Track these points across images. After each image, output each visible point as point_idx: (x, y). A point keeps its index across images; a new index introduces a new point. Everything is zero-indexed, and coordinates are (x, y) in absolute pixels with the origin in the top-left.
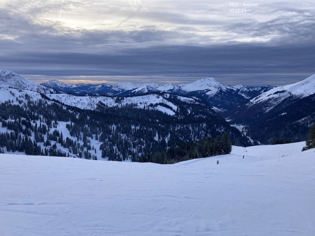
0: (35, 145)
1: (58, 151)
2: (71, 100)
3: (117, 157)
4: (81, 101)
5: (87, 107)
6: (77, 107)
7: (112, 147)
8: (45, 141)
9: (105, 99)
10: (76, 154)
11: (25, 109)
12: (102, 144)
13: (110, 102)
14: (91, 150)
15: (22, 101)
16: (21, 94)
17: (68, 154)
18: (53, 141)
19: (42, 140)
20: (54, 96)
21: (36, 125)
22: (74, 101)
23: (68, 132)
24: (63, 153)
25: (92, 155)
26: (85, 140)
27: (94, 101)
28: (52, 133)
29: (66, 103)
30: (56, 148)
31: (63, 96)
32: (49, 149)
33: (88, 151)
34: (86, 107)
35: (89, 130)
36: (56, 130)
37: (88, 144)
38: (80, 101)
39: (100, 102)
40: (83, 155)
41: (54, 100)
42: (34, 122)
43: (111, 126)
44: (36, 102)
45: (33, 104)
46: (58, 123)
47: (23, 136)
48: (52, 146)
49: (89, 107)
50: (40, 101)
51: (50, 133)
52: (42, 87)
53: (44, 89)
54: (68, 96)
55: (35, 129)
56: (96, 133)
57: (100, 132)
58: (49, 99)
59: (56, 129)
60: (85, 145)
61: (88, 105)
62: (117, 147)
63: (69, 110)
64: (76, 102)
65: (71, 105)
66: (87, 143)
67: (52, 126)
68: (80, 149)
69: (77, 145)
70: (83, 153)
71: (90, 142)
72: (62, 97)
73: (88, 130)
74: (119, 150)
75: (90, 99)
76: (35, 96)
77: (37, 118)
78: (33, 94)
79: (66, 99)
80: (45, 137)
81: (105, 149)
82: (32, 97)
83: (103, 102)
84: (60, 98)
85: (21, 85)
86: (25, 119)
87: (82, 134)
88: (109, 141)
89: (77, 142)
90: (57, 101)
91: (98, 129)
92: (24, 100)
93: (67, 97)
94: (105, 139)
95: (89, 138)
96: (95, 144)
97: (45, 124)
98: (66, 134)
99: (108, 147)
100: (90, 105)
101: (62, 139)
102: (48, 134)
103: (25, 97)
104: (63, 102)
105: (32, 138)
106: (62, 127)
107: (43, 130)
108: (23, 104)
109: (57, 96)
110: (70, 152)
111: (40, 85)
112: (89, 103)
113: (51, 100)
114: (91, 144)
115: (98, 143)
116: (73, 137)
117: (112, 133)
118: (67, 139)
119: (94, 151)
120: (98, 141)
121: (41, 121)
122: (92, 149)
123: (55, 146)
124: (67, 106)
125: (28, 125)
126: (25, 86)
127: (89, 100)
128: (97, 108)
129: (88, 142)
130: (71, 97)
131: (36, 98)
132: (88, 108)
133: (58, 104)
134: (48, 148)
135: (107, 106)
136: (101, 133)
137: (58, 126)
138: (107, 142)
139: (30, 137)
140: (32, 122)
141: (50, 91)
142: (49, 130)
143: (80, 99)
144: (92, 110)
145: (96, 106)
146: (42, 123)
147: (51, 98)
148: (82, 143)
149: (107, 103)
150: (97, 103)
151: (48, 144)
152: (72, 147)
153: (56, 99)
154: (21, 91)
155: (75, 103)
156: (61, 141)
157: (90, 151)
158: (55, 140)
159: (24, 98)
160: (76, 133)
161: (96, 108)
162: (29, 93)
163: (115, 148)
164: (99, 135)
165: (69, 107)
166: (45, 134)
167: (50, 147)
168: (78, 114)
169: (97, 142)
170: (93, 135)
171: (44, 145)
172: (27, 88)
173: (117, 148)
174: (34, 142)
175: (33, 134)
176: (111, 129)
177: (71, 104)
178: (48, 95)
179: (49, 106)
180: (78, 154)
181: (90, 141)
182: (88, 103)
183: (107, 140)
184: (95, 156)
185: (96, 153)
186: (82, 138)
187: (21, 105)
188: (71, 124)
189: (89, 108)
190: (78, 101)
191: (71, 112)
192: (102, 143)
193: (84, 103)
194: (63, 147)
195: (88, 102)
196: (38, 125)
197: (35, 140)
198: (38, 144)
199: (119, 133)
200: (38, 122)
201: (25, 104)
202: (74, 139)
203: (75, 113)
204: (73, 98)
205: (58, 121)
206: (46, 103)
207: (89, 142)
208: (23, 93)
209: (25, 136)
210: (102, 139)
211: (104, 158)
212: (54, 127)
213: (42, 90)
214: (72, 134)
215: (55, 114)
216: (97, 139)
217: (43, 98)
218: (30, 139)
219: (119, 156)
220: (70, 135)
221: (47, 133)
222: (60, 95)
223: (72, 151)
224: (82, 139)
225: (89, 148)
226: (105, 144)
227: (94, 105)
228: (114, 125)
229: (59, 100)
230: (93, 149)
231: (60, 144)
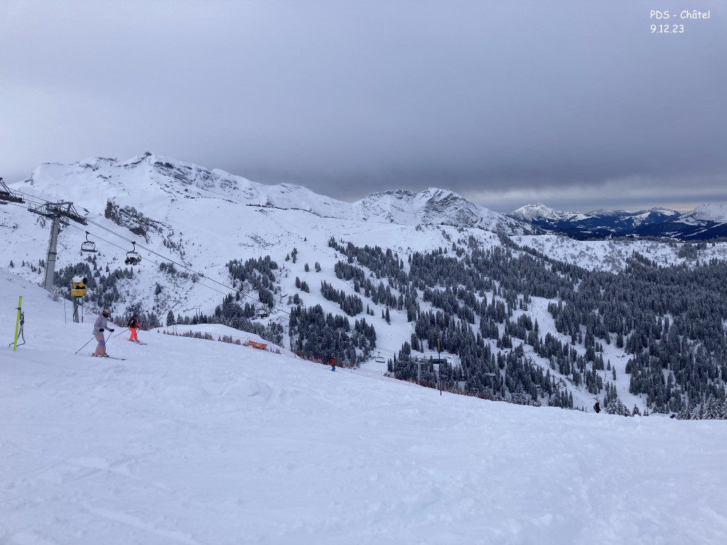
0: (480, 343)
1: (526, 365)
2: (565, 248)
3: (672, 399)
4: (589, 253)
5: (602, 266)
6: (578, 265)
7: (660, 372)
8: (501, 336)
9: (652, 247)
10: (566, 374)
11: (466, 267)
12: (632, 359)
13: (664, 255)
14: (603, 369)
15: (463, 251)
16: (460, 236)
17: (548, 371)
18: (517, 339)
19: (494, 334)
20: (527, 241)
21: (485, 301)
22: (571, 251)
23: (552, 322)
24: (536, 368)
25: (604, 383)
26: (589, 343)
27: (620, 252)
28: (516, 322)
29: (554, 255)
30: (522, 355)
31: (547, 240)
32: (506, 354)
33: (594, 372)
34: (600, 265)
35: (602, 321)
36: (524, 316)
37: (597, 354)
38: (586, 252)
39: (636, 255)
40: (582, 378)
41: (526, 249)
42: (481, 295)
43: (661, 315)
44: (488, 252)
45: (483, 257)
46: (530, 301)
47: (458, 323)
48: (513, 350)
49: (608, 265)
50: (497, 249)
51: (511, 320)
52: (508, 221)
53: (511, 226)
54: (559, 240)
55: (480, 310)
56: (620, 331)
57: (630, 328)
58: (516, 248)
59: (526, 313)
60: (590, 356)
61: (604, 262)
62: (673, 372)
63: (559, 273)
64: (576, 253)
65: (563, 261)
66: (593, 353)
67: (518, 306)
68: (575, 364)
69: (569, 354)
70: (582, 374)
71: (601, 351)
72: (545, 242)
73: (599, 322)
74: (679, 380)
75: (610, 246)
76: (489, 240)
77: (488, 287)
78: (484, 237)
79: (553, 247)
80: (501, 329)
81: (640, 372)
82: (481, 243)
83: (646, 255)
84: (540, 245)
85: (468, 218)
86: (464, 287)
87: (583, 329)
88: (651, 355)
89: (571, 347)
90: (534, 252)
91: (624, 321)
92: (465, 248)
93: (557, 242)
94: (641, 348)
95: (602, 342)
96: (615, 357)
97: (503, 300)
98: (546, 326)
99: (646, 369)
100: (609, 262)
101: (537, 338)
102: (508, 322)
103: (468, 243)
104: (546, 252)
105: (476, 328)
106: (539, 311)
107: (497, 314)
108: (463, 256)
109: (533, 239)
110: (553, 368)
111: (503, 217)
112: (609, 255)
113: (520, 249)
114: (603, 356)
115: (623, 356)
116: (561, 334)
117: (662, 333)
118: (549, 338)
119: (610, 374)
120: (624, 351)
121: (495, 294)
122: (605, 367)
123: (519, 351)
124: (552, 261)
125: (470, 301)
126: (475, 220)
127: (609, 250)
128: (628, 270)
129: (598, 351)
130: (565, 243)
131: (490, 242)
132: (603, 270)
133: (534, 258)
134: (505, 352)
135: (655, 265)
136: (633, 332)
137: (529, 306)
138: (646, 355)
139: (471, 325)
140: (477, 295)
141: (523, 228)
142: (510, 314)
143: (585, 247)
144: (615, 273)
145: (624, 265)
146: (497, 298)
147: (521, 245)
148: (581, 351)
149: (656, 258)
150: (628, 256)
151: (505, 343)
152: (559, 357)
153: (531, 247)
154: (462, 230)
155: (573, 257)
156: (533, 341)
157: (600, 373)
158: (522, 336)
159: (466, 244)
160: (569, 327)
161: (624, 268)
162: (476, 232)
163: (666, 373)
164: (626, 335)
165: (558, 266)
166: (501, 322)
167: (509, 350)
168: (577, 282)
169: (621, 352)
170: (610, 334)
171: (498, 346)
172: (478, 224)
173: (675, 374)
174: (478, 337)
175: (477, 319)
176: (660, 323)
177: (565, 258)
178: (514, 239)
179: (514, 262)
180: (571, 376)
181: (601, 347)
182: (606, 256)
183: (646, 350)
184: (612, 387)
185: (615, 379)
186: (584, 338)
187: (459, 259)
188: (560, 303)
189: (607, 268)
190: (582, 252)
191: (562, 276)
192: (631, 357)
193: (596, 257)
194: (538, 354)
195: (607, 253)
196: (489, 302)
197: (480, 333)
198: (486, 342)
199: (681, 337)
200: (489, 296)
201: (467, 256)
202: (564, 340)
203: (571, 279)
204: (570, 245)
205: (532, 295)
206: (509, 255)
207: (600, 349)
208: (466, 233)
209: (462, 322)
210: (632, 348)
211: (636, 394)
212: (521, 307)
213: (506, 228)
214: (560, 328)
215: (525, 279)
216: (620, 345)
217: (503, 244)
218: (470, 329)
219: (676, 395)
220: (555, 329)
221: (505, 321)
222: (541, 238)
223: (557, 365)
224: (583, 342)
225: (599, 365)
226: (643, 360)
227: (621, 261)
228: (668, 316)
229: (537, 249)
230: (609, 368)
231: (531, 348)
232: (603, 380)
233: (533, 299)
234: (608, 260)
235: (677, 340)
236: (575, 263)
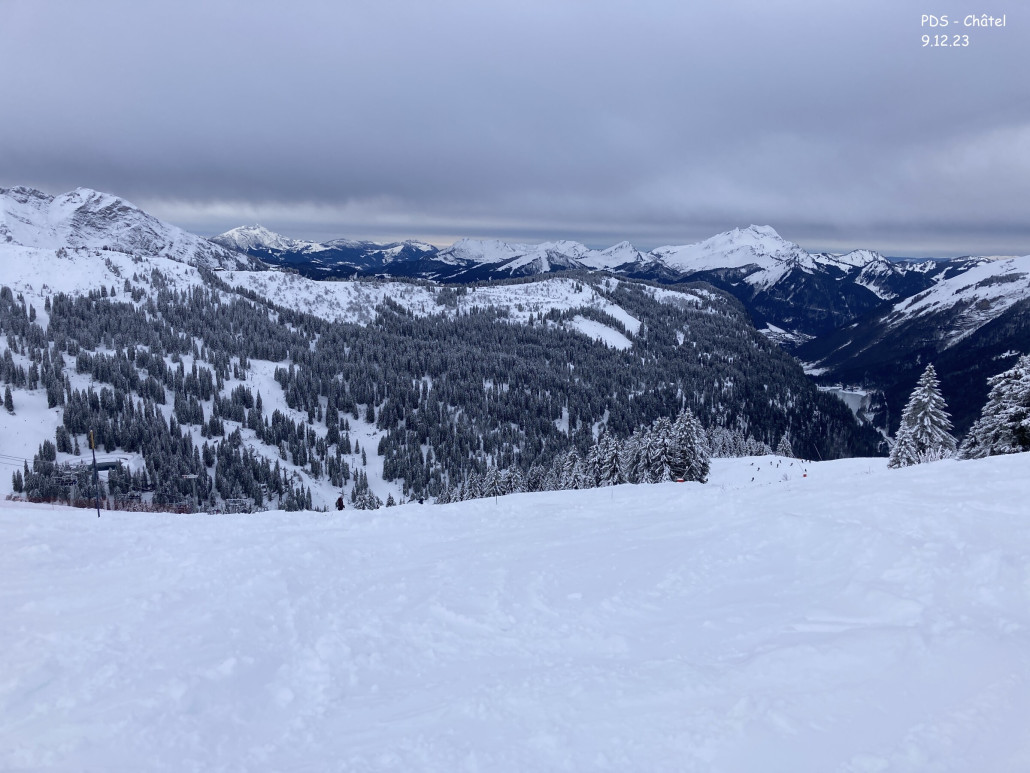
0: (176, 432)
1: (245, 457)
2: (296, 290)
3: (432, 481)
4: (328, 297)
5: (346, 316)
6: (315, 314)
7: (418, 449)
8: (207, 420)
9: (406, 291)
10: (302, 465)
11: (148, 317)
12: (386, 436)
13: (420, 301)
14: (350, 453)
15: (142, 292)
16: (139, 269)
17: (277, 463)
18: (231, 422)
19: (196, 417)
20: (242, 279)
21: (181, 369)
22: (305, 294)
23: (280, 394)
24: (259, 460)
25: (352, 470)
26: (331, 420)
27: (368, 296)
28: (229, 397)
29: (281, 300)
30: (239, 443)
31: (270, 279)
32: (216, 445)
33: (339, 458)
34: (343, 315)
35: (347, 389)
36: (241, 388)
37: (342, 434)
38: (324, 296)
39: (388, 301)
40: (324, 468)
41: (240, 290)
42: (175, 360)
43: (419, 378)
44: (184, 294)
45: (175, 301)
46: (249, 367)
47: (139, 404)
48: (226, 438)
49: (354, 315)
50: (198, 291)
51: (222, 395)
52: (213, 250)
53: (217, 256)
54: (287, 279)
55: (174, 383)
56: (370, 401)
57: (383, 397)
58: (226, 289)
59: (243, 383)
60: (333, 437)
61: (348, 310)
62: (432, 447)
63: (288, 326)
64: (311, 298)
65: (295, 309)
66: (337, 432)
67: (232, 374)
68: (314, 450)
69: (306, 437)
70: (323, 463)
71: (348, 428)
72: (267, 281)
73: (344, 391)
74: (439, 458)
75: (356, 289)
76: (184, 276)
77: (186, 347)
78: (176, 271)
79: (279, 289)
80: (207, 409)
81: (395, 452)
82: (171, 281)
83: (399, 301)
84: (261, 285)
85: (148, 241)
86: (147, 349)
87: (323, 401)
88: (408, 429)
89: (307, 426)
90: (252, 296)
91: (375, 388)
92: (147, 288)
93: (285, 281)
94: (395, 421)
95: (347, 417)
96: (365, 434)
97: (209, 367)
98: (273, 401)
99: (403, 447)
100: (355, 310)
101: (260, 417)
102: (217, 398)
103: (150, 280)
104: (270, 296)
105: (168, 411)
106: (263, 380)
107: (202, 388)
108: (144, 301)
109: (251, 277)
110: (284, 458)
111: (205, 243)
112: (354, 301)
113: (233, 291)
114: (350, 436)
115: (375, 434)
116: (294, 411)
117: (420, 401)
118: (277, 417)
119: (358, 458)
120: (375, 426)
121: (196, 357)
122: (353, 449)
123: (235, 439)
124: (279, 309)
125: (158, 370)
126: (160, 245)
127: (354, 294)
128: (379, 321)
129: (342, 429)
130: (296, 283)
131: (185, 281)
132: (348, 320)
133: (253, 304)
134: (214, 442)
135: (410, 314)
136: (386, 401)
137: (248, 374)
138: (402, 430)
139: (159, 406)
140: (168, 361)
141: (236, 260)
142: (220, 386)
143: (323, 290)
144: (363, 325)
145: (374, 315)
146: (200, 364)
147: (233, 285)
148: (321, 431)
149: (411, 305)
150: (378, 303)
151: (214, 429)
152: (291, 443)
153: (249, 287)
154: (140, 259)
155: (307, 303)
156: (254, 423)
157: (346, 458)
158: (238, 417)
159: (147, 282)
160: (305, 399)
161: (373, 318)
162: (164, 265)
163: (425, 449)
164: (377, 406)
165: (288, 316)
166: (207, 399)
167: (220, 439)
168: (314, 338)
169: (372, 428)
170: (358, 406)
171: (203, 434)
172: (165, 251)
173: (435, 450)
174: (172, 423)
175: (170, 396)
176: (417, 388)
177: (297, 305)
178: (222, 275)
179: (223, 309)
180: (308, 467)
181: (347, 424)
182: (351, 302)
183: (402, 423)
184: (362, 475)
185: (365, 464)
186: (324, 414)
187: (137, 306)
188: (291, 367)
189: (352, 319)
190: (319, 296)
191: (293, 330)
192: (385, 433)
193: (338, 304)
194: (262, 440)
195: (351, 298)
196: (188, 369)
197: (174, 416)
198: (185, 429)
199: (441, 404)
200: (188, 362)
201: (150, 300)
202: (298, 417)
203: (305, 334)
204: (303, 286)
205: (252, 358)
206: (216, 299)
207: (345, 427)
208: (146, 265)
209: (145, 402)
210: (386, 422)
211: (391, 480)
212: (236, 376)
213: (211, 259)
214: (292, 402)
215: (241, 334)
216: (370, 419)
217: (205, 283)
218: (159, 412)
219: (436, 476)
220: (286, 404)
221: (212, 397)
222: (263, 276)
223: (289, 454)
224: (324, 419)
225: (345, 448)
226: (398, 437)
227: (370, 308)
228: (427, 378)
229: (257, 292)
230: (357, 451)
231: (252, 433)
232: (350, 467)
233: (254, 362)
234: (354, 308)
235: (437, 408)
236: (310, 311)
